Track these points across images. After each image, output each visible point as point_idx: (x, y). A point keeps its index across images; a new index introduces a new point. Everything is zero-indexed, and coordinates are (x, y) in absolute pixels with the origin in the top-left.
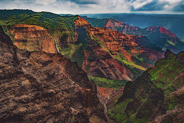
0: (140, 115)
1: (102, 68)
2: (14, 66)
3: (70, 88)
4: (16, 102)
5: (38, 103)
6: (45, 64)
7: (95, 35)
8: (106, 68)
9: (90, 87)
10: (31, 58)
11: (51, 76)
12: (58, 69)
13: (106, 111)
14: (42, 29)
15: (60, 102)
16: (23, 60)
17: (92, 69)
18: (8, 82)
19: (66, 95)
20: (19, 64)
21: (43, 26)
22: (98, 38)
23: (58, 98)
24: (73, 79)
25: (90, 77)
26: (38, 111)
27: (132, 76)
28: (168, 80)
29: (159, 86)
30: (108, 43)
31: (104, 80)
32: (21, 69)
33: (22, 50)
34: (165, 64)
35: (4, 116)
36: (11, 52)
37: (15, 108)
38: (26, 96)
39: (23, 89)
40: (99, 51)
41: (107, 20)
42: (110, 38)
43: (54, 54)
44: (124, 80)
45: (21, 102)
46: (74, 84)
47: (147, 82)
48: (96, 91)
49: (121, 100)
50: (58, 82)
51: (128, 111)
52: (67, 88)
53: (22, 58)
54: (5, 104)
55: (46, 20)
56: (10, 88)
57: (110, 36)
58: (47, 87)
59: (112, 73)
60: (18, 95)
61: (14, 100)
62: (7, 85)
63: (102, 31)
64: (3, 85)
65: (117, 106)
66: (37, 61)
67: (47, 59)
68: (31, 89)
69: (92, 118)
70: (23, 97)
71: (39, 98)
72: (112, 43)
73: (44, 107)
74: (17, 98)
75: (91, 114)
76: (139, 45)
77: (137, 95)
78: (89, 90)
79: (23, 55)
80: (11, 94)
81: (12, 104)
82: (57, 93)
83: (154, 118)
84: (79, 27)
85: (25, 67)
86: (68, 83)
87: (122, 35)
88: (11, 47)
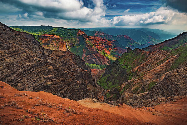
0: (114, 83)
1: (93, 59)
2: (43, 59)
3: (76, 70)
4: (46, 79)
5: (58, 79)
6: (61, 57)
7: (89, 40)
8: (95, 59)
9: (87, 69)
10: (53, 54)
11: (65, 64)
12: (69, 60)
13: (96, 82)
14: (58, 37)
15: (71, 78)
16: (48, 55)
17: (87, 59)
18: (40, 68)
19: (74, 74)
20: (46, 57)
21: (59, 36)
22: (91, 42)
23: (70, 76)
24: (77, 65)
25: (87, 64)
26: (58, 83)
27: (110, 62)
28: (129, 64)
29: (124, 67)
30: (96, 45)
31: (94, 65)
32: (47, 60)
33: (47, 49)
34: (127, 55)
35: (39, 87)
36: (41, 51)
37: (45, 82)
38: (51, 75)
39: (49, 72)
40: (91, 49)
41: (95, 31)
42: (97, 42)
43: (66, 52)
44: (105, 65)
45: (48, 78)
46: (78, 68)
47: (117, 65)
48: (90, 71)
49: (104, 75)
50: (69, 67)
51: (108, 81)
52: (74, 70)
53: (47, 54)
54: (39, 80)
55: (60, 32)
56: (41, 71)
57: (97, 40)
58: (63, 70)
59: (99, 61)
60: (46, 75)
61: (44, 78)
62: (39, 70)
63: (93, 38)
64: (37, 70)
65: (102, 79)
66: (57, 56)
67: (62, 54)
68: (54, 71)
69: (88, 85)
70: (49, 76)
71: (59, 76)
72: (98, 45)
73: (62, 81)
74: (46, 77)
75: (88, 84)
76: (113, 45)
77: (112, 72)
78: (86, 71)
79: (48, 52)
80: (42, 75)
81: (43, 80)
82: (69, 73)
83: (121, 84)
84: (79, 35)
85: (50, 59)
86: (75, 67)
87: (104, 40)
88: (41, 47)
